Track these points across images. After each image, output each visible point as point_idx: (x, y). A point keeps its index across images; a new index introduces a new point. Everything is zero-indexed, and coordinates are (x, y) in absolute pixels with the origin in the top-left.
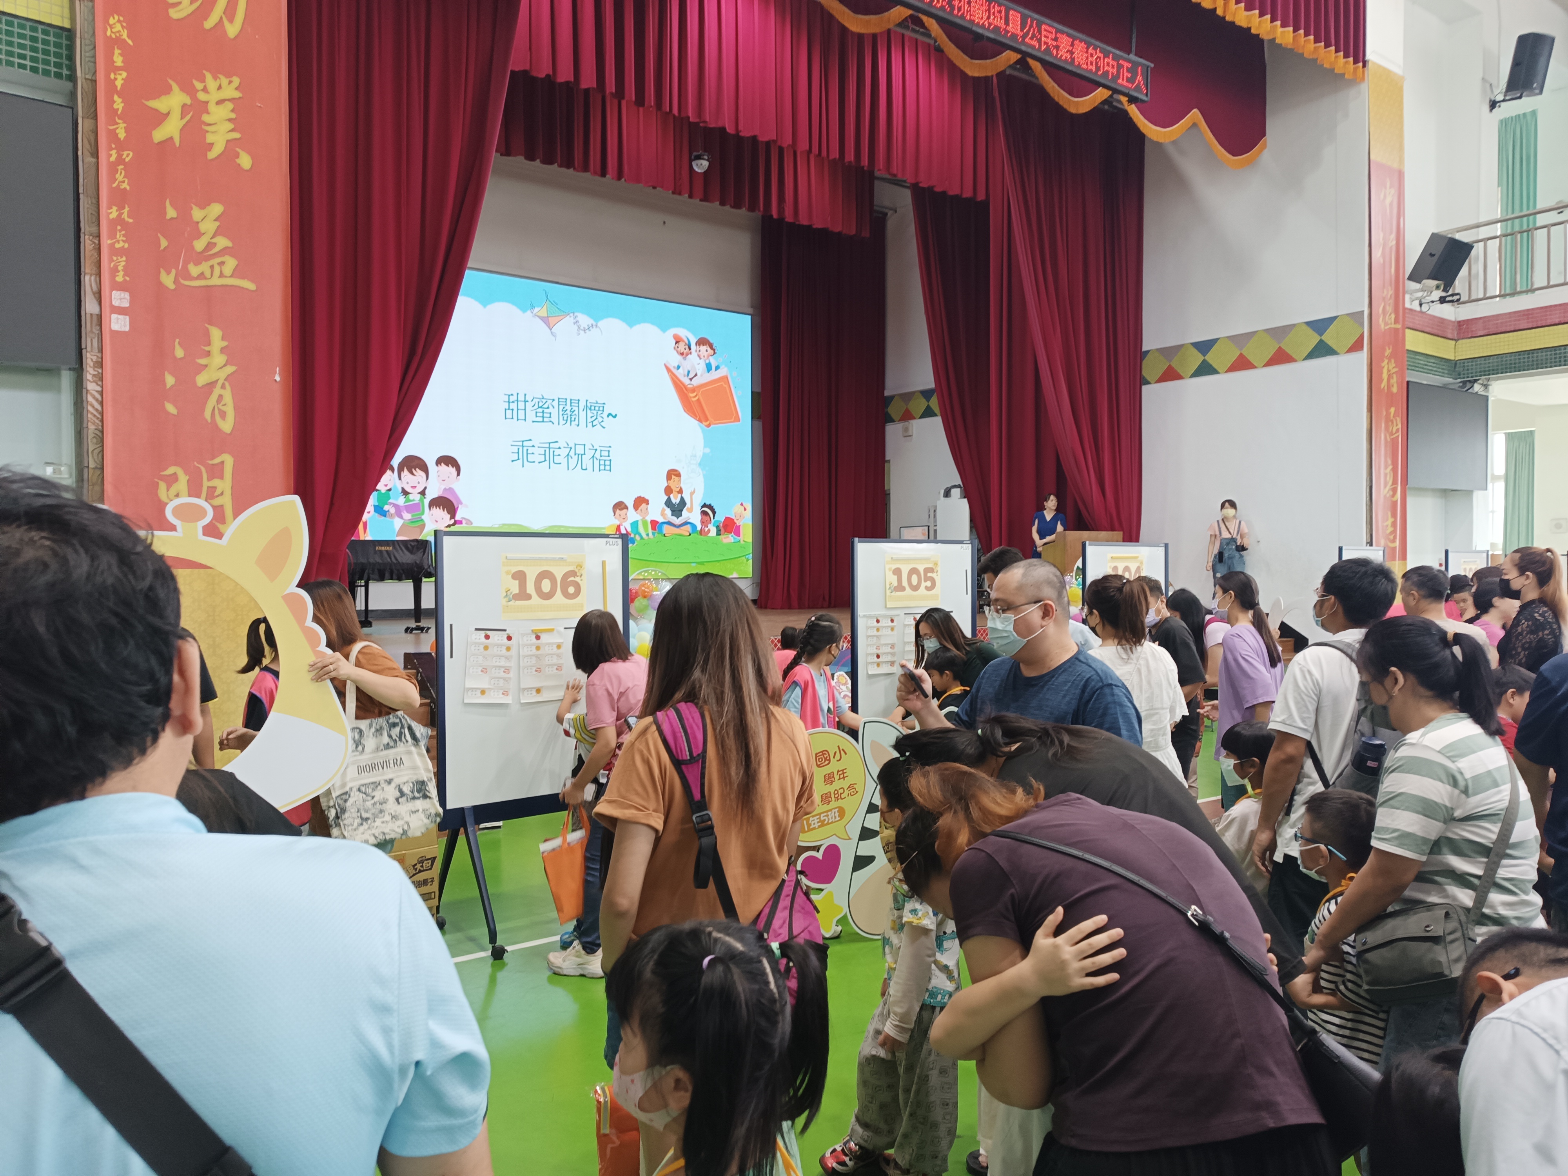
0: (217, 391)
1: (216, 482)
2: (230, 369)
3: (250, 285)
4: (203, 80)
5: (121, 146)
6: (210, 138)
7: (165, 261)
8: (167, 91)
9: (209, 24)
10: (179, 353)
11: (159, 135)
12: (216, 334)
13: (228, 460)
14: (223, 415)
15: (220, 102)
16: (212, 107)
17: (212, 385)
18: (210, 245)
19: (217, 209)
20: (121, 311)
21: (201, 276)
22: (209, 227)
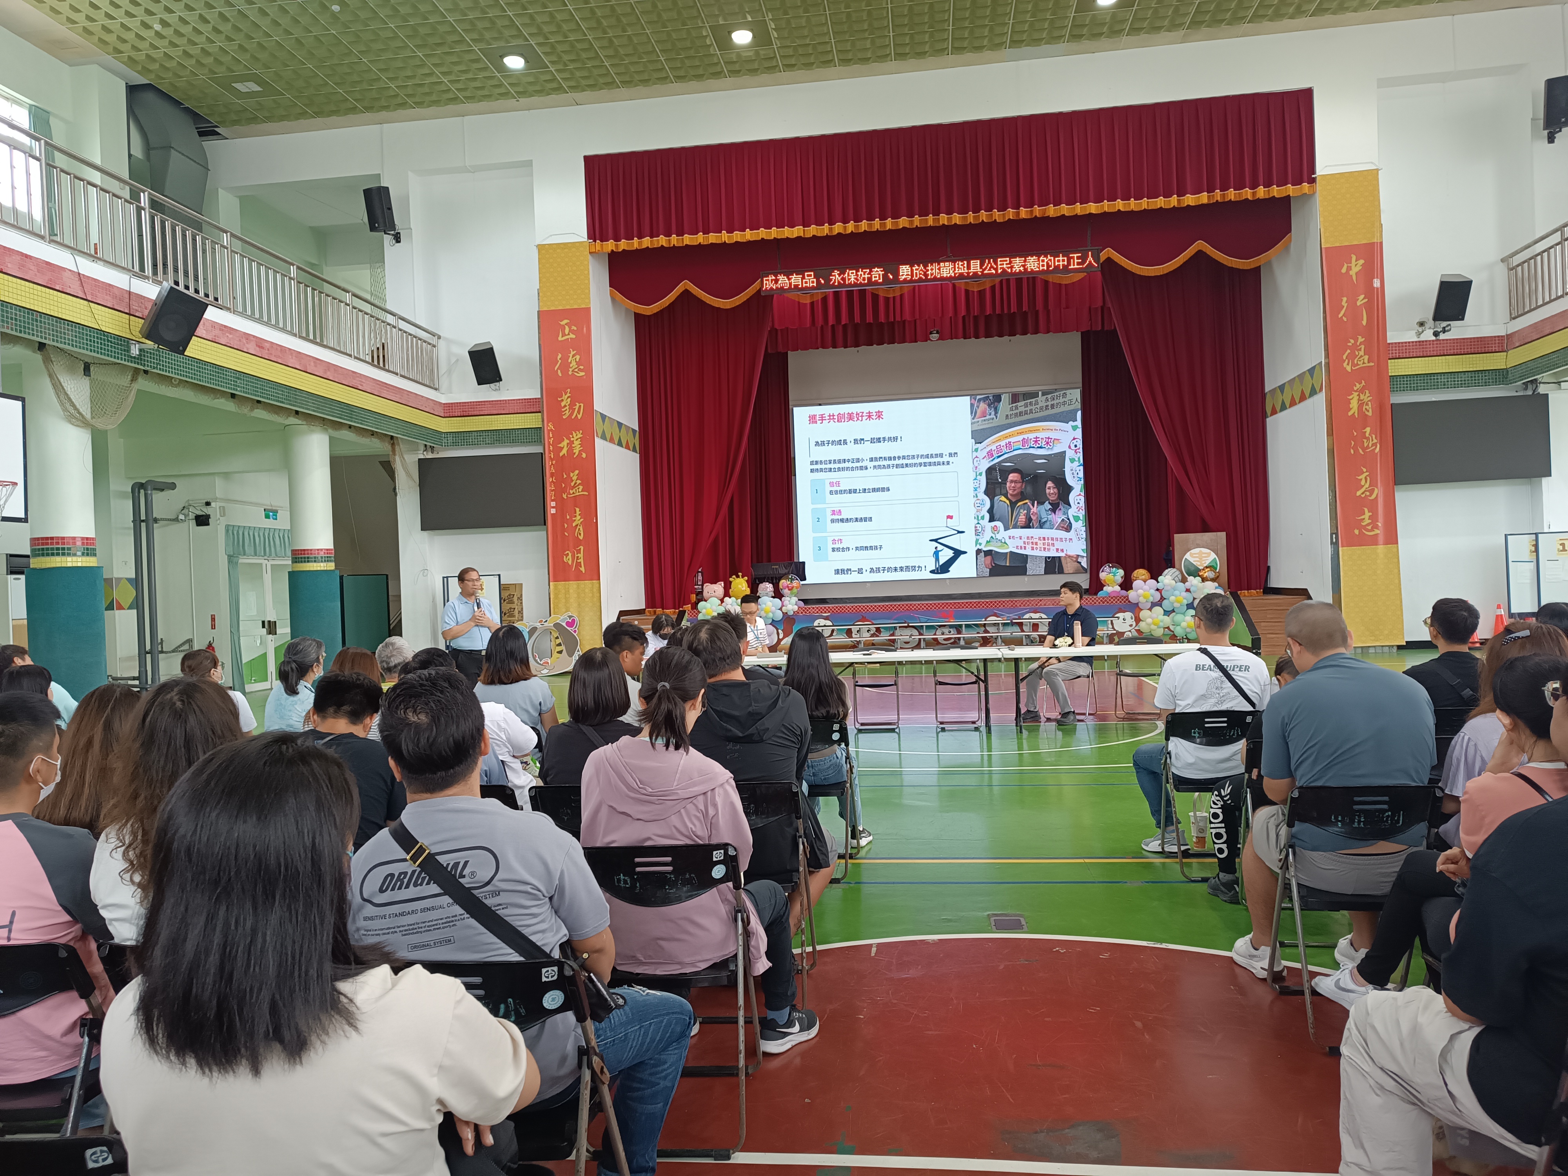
0: (578, 527)
1: (579, 555)
2: (582, 520)
3: (587, 493)
4: (572, 434)
5: (552, 460)
6: (574, 451)
7: (564, 491)
8: (563, 440)
9: (573, 417)
10: (568, 517)
11: (561, 454)
12: (578, 510)
13: (582, 548)
14: (580, 534)
15: (577, 440)
16: (575, 442)
17: (577, 525)
18: (576, 483)
19: (577, 472)
20: (553, 507)
21: (573, 493)
22: (575, 478)
